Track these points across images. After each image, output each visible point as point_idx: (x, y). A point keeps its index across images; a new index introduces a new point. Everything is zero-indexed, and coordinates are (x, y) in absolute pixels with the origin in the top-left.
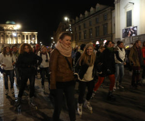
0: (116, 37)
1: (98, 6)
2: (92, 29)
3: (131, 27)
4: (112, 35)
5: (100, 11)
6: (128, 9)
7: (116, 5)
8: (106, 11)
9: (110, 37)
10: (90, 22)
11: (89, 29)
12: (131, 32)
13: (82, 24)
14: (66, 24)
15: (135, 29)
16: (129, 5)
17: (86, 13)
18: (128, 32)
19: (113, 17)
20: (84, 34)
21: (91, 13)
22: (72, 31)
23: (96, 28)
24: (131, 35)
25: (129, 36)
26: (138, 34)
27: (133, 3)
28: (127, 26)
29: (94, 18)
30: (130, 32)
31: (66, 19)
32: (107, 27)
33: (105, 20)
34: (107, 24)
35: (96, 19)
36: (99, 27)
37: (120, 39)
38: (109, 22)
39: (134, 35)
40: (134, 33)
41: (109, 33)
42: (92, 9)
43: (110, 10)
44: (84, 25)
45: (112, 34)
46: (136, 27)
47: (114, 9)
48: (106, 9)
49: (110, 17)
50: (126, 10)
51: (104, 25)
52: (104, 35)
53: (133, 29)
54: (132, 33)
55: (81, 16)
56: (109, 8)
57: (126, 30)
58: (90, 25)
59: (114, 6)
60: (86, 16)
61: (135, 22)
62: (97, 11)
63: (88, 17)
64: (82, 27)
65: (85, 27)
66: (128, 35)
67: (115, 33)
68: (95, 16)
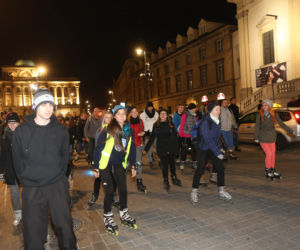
0: (244, 86)
1: (203, 24)
2: (191, 71)
3: (274, 65)
4: (234, 82)
5: (206, 34)
6: (266, 29)
7: (240, 22)
8: (220, 33)
9: (231, 87)
10: (188, 57)
11: (187, 72)
12: (275, 74)
13: (170, 62)
14: (138, 64)
16: (267, 21)
17: (179, 38)
18: (268, 76)
19: (234, 45)
20: (177, 81)
21: (190, 39)
22: (151, 77)
23: (200, 68)
24: (274, 81)
25: (270, 83)
26: (289, 78)
27: (276, 17)
28: (265, 63)
29: (197, 48)
30: (271, 76)
31: (139, 52)
32: (223, 67)
33: (219, 52)
34: (223, 59)
35: (200, 51)
36: (206, 66)
37: (251, 89)
38: (227, 57)
39: (280, 80)
40: (281, 77)
41: (228, 77)
42: (190, 31)
43: (227, 32)
44: (176, 63)
45: (234, 80)
46: (285, 64)
47: (237, 29)
48: (221, 30)
49: (229, 47)
50: (261, 30)
51: (216, 62)
52: (218, 82)
53: (278, 68)
54: (276, 77)
55: (169, 44)
56: (226, 27)
57: (263, 70)
58: (188, 64)
59: (235, 23)
60: (179, 45)
61: (281, 54)
62: (200, 34)
63: (183, 47)
64: (172, 68)
65: (177, 68)
66: (267, 80)
67: (240, 78)
68: (198, 44)
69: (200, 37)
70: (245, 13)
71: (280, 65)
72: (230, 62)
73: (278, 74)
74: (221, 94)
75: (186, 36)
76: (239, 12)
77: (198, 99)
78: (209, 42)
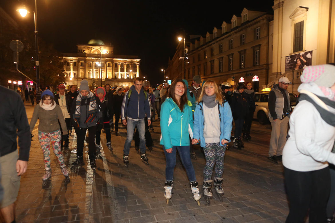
0: (274, 71)
1: (245, 12)
2: (233, 54)
4: (268, 66)
5: (248, 22)
6: (298, 19)
7: (276, 12)
8: (257, 23)
9: (265, 71)
10: (230, 42)
11: (228, 56)
12: (302, 61)
13: (215, 46)
15: (309, 56)
16: (299, 12)
17: (224, 25)
18: (296, 62)
19: (270, 33)
20: (220, 63)
21: (233, 26)
23: (240, 52)
24: (301, 67)
25: (297, 69)
27: (307, 9)
28: (295, 51)
29: (238, 35)
30: (299, 62)
31: (180, 39)
32: (259, 52)
33: (256, 38)
34: (260, 45)
35: (241, 37)
36: (245, 50)
38: (263, 43)
41: (263, 62)
42: (234, 18)
43: (265, 21)
44: (220, 47)
45: (268, 64)
46: (311, 52)
47: (273, 19)
48: (261, 18)
49: (265, 34)
50: (293, 20)
51: (253, 48)
52: (254, 65)
53: (304, 56)
54: (303, 64)
55: (215, 30)
56: (264, 16)
57: (293, 57)
58: (230, 48)
59: (272, 13)
60: (224, 31)
62: (242, 22)
63: (227, 33)
64: (216, 51)
65: (220, 52)
66: (295, 66)
67: (272, 64)
68: (239, 31)
69: (242, 25)
70: (281, 5)
71: (307, 53)
72: (265, 48)
73: (305, 61)
74: (256, 77)
75: (230, 23)
76: (276, 3)
77: (236, 80)
78: (249, 29)
